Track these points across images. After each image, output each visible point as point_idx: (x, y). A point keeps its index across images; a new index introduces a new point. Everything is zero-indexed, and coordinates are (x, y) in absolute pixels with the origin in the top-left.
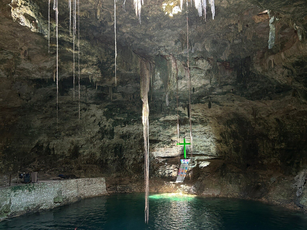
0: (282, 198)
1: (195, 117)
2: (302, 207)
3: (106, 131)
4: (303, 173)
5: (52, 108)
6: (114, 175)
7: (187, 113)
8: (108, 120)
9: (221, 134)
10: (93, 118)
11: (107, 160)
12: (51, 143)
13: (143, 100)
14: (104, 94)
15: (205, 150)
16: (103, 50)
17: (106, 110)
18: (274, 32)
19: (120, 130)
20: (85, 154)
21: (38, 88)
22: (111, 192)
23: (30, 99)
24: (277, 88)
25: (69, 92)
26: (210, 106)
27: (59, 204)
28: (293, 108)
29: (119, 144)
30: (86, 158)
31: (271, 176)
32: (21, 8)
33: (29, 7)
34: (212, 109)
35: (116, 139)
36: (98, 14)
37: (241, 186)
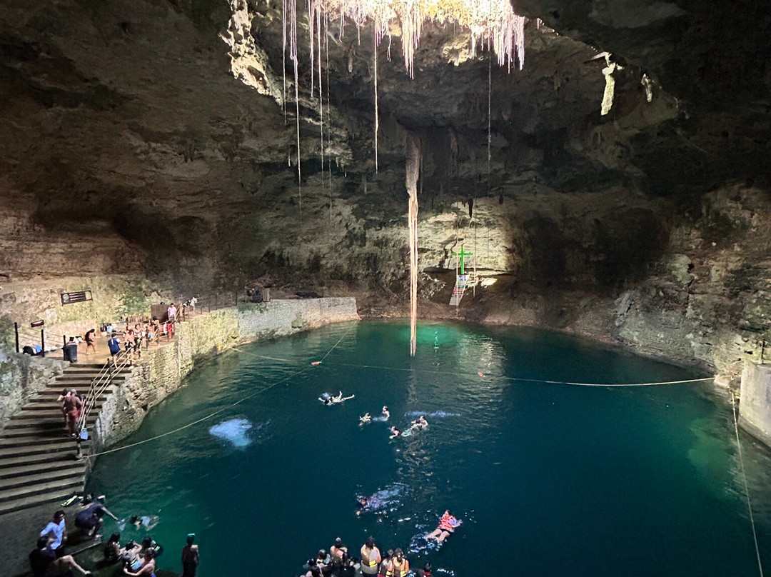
0: (594, 328)
1: (478, 216)
2: (621, 340)
3: (355, 235)
4: (627, 295)
5: (284, 204)
6: (367, 294)
7: (468, 211)
8: (358, 220)
9: (514, 242)
10: (339, 218)
11: (356, 275)
12: (284, 251)
13: (409, 192)
14: (355, 184)
15: (490, 263)
16: (355, 120)
17: (355, 206)
18: (612, 88)
19: (374, 234)
20: (329, 265)
21: (266, 176)
22: (364, 316)
23: (257, 191)
24: (601, 175)
26: (501, 201)
27: (298, 329)
28: (622, 203)
29: (372, 254)
30: (331, 271)
31: (581, 298)
32: (244, 58)
33: (255, 56)
34: (504, 204)
35: (369, 247)
36: (350, 66)
37: (538, 311)
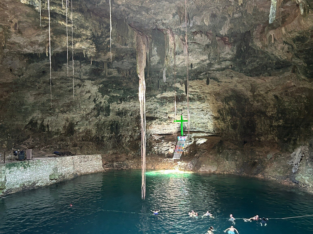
0: (278, 175)
1: (193, 93)
2: (297, 183)
3: (101, 108)
4: (299, 150)
5: (45, 84)
6: (111, 152)
7: (184, 90)
8: (103, 96)
9: (219, 111)
10: (89, 95)
11: (103, 137)
12: (45, 120)
13: (139, 76)
14: (99, 70)
15: (202, 127)
16: (97, 24)
17: (101, 86)
18: (275, 5)
19: (116, 106)
20: (81, 131)
21: (30, 63)
22: (108, 169)
23: (23, 74)
24: (276, 64)
25: (63, 67)
26: (208, 83)
27: (55, 181)
28: (293, 84)
29: (115, 121)
30: (82, 135)
31: (267, 153)
34: (210, 85)
35: (112, 116)
37: (238, 163)
